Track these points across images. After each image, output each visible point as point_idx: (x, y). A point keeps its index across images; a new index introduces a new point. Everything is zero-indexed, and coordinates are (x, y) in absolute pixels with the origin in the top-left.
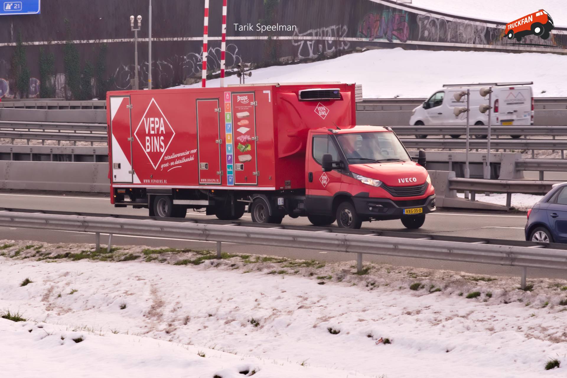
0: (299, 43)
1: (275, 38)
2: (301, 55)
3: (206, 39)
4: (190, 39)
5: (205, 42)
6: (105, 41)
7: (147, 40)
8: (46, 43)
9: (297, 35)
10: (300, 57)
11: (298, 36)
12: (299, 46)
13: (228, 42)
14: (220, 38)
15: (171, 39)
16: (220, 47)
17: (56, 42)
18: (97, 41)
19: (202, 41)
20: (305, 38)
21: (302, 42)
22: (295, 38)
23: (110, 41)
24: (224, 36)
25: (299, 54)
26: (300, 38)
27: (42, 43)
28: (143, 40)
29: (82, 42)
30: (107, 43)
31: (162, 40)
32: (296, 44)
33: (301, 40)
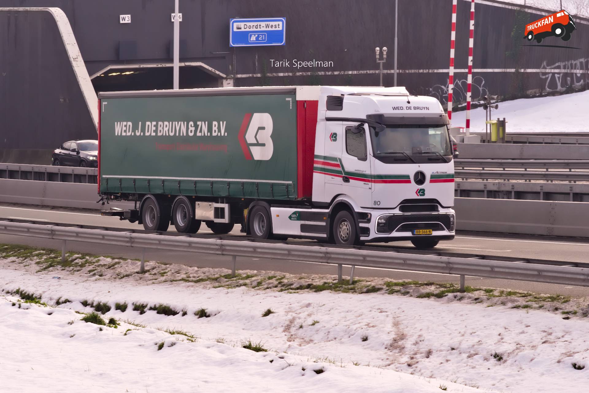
0: (547, 76)
1: (522, 70)
2: (549, 88)
3: (452, 71)
4: (436, 71)
5: (451, 74)
6: (350, 72)
7: (392, 71)
8: (291, 74)
9: (544, 68)
10: (548, 89)
11: (546, 68)
12: (547, 78)
13: (474, 74)
14: (467, 70)
15: (417, 71)
16: (466, 79)
17: (300, 73)
18: (342, 73)
19: (448, 73)
20: (553, 71)
21: (550, 75)
22: (543, 71)
23: (355, 72)
24: (470, 68)
25: (546, 87)
26: (548, 71)
27: (286, 74)
28: (389, 72)
29: (327, 73)
30: (351, 75)
31: (407, 71)
32: (544, 77)
33: (549, 73)
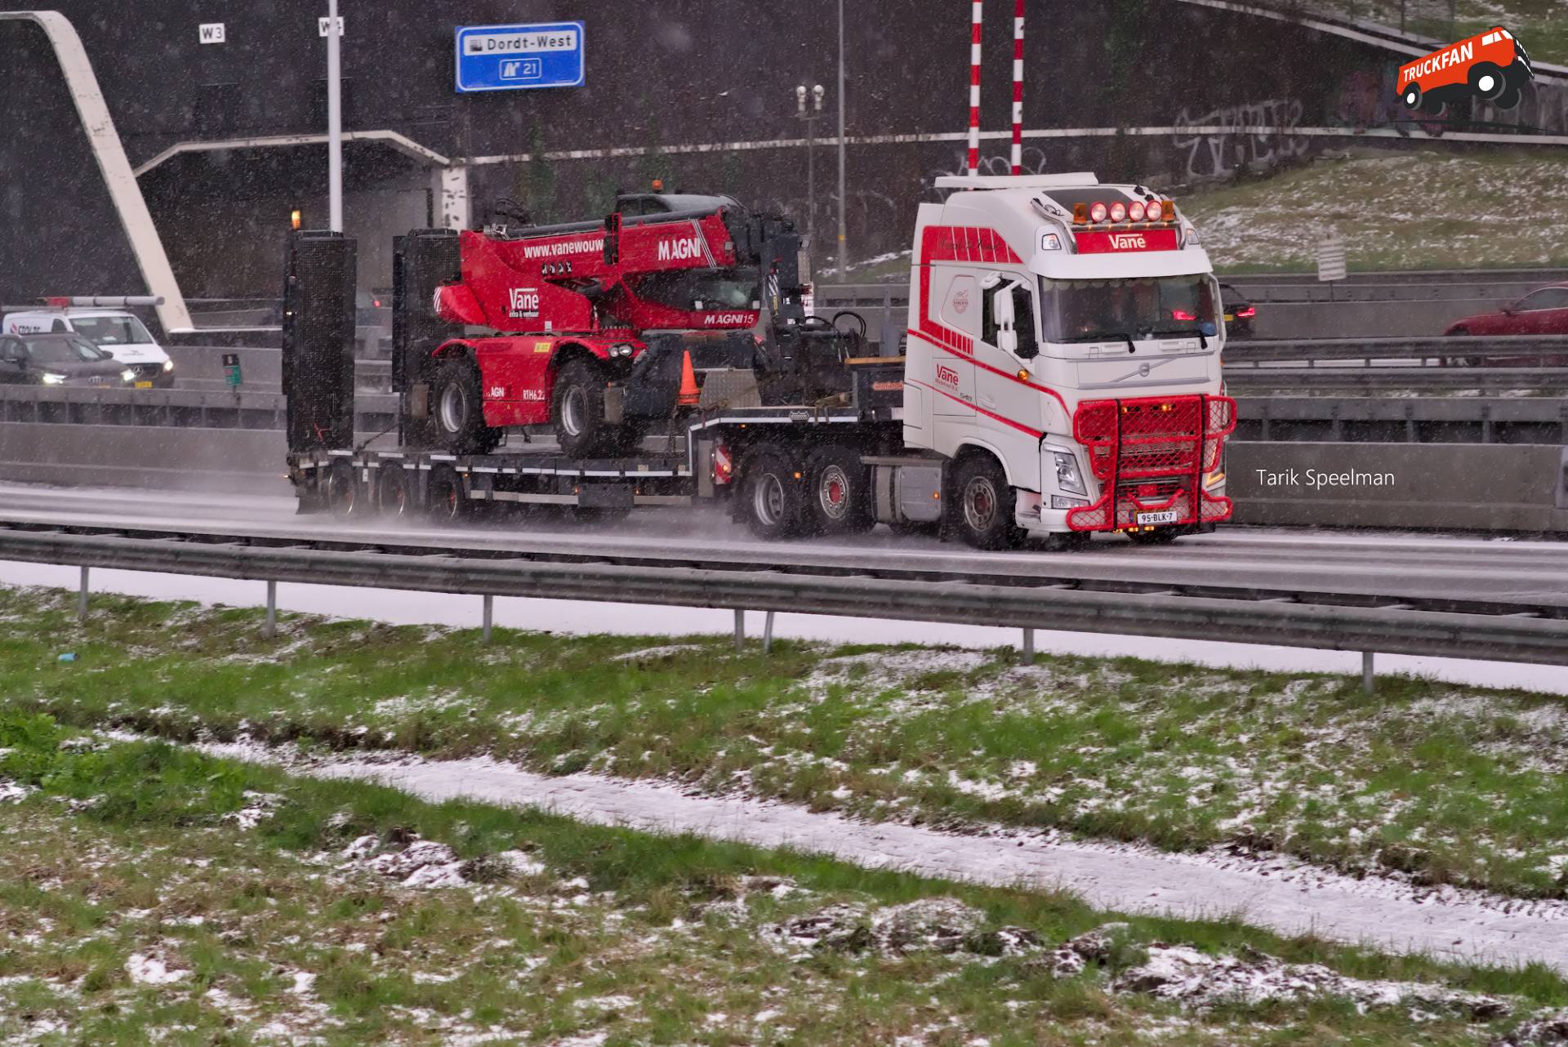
0: (1190, 142)
1: (1133, 131)
2: (1197, 171)
3: (974, 137)
4: (933, 138)
5: (974, 144)
6: (736, 146)
7: (833, 141)
8: (599, 153)
9: (1183, 123)
10: (1192, 174)
11: (1187, 125)
12: (1189, 149)
13: (1025, 143)
14: (1009, 134)
15: (889, 139)
16: (1009, 157)
17: (621, 151)
18: (718, 146)
19: (966, 142)
20: (1203, 130)
21: (1197, 140)
22: (1180, 130)
23: (748, 145)
24: (1016, 129)
25: (1189, 169)
26: (1191, 130)
27: (588, 154)
28: (825, 142)
29: (683, 149)
30: (740, 151)
31: (868, 140)
32: (1182, 145)
33: (1194, 136)
